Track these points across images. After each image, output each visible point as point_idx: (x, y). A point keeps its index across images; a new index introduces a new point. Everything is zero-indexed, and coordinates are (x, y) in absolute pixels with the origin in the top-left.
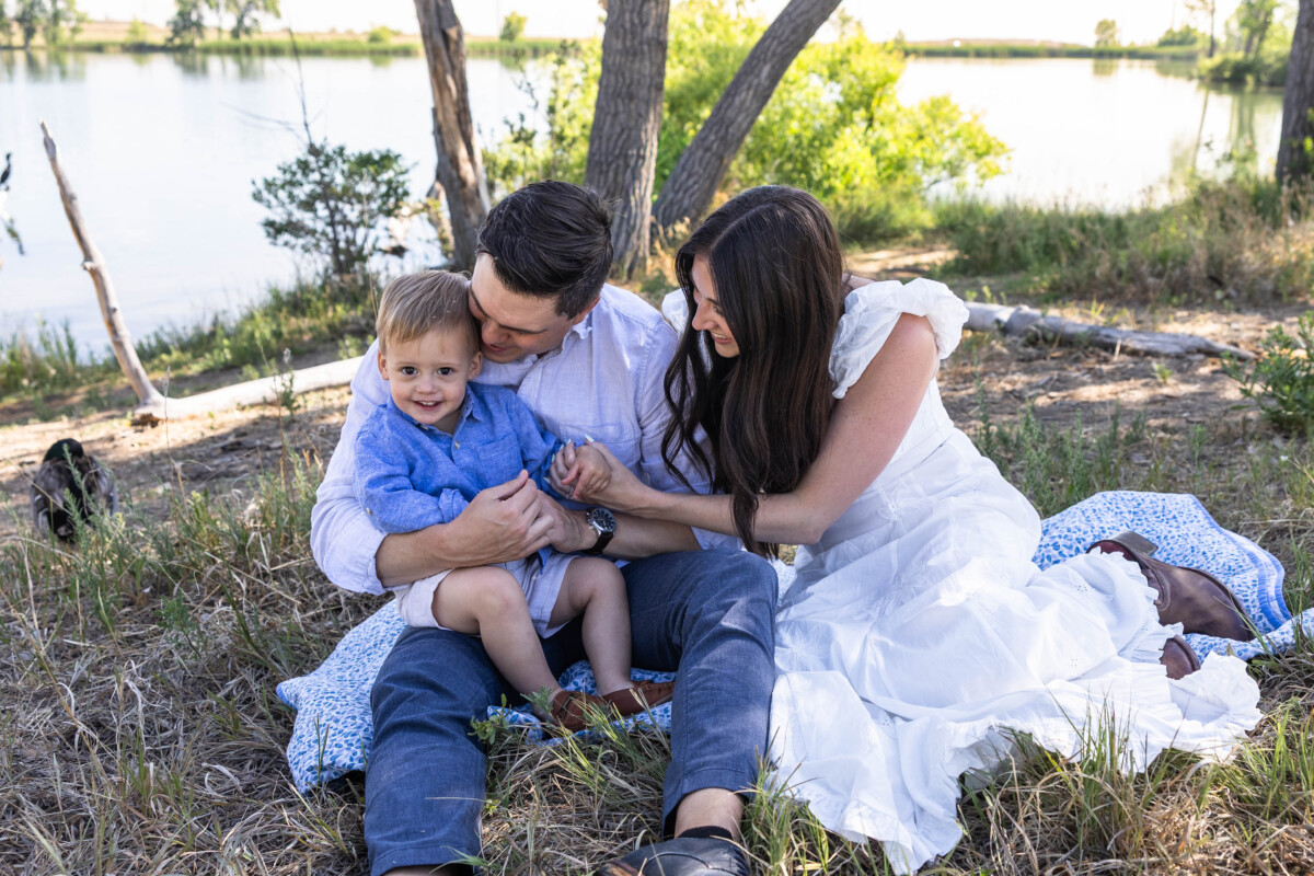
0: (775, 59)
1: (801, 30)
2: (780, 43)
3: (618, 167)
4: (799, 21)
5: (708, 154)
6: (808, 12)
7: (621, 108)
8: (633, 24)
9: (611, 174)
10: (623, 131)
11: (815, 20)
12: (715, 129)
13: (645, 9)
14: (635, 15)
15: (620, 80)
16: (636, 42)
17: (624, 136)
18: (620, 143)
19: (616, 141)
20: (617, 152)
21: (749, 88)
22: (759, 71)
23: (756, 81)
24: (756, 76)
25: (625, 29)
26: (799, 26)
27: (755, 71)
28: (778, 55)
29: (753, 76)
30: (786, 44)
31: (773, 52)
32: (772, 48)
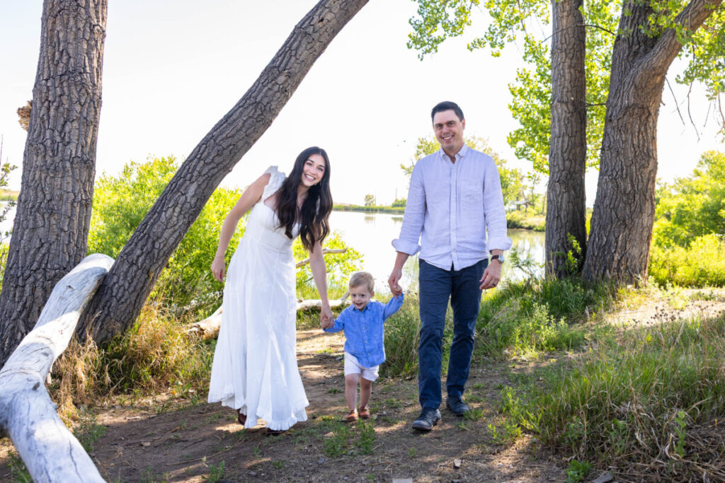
0: (201, 179)
1: (226, 152)
2: (206, 164)
3: (36, 280)
4: (224, 145)
5: (135, 268)
6: (232, 136)
7: (40, 223)
8: (53, 142)
9: (28, 289)
10: (42, 245)
11: (240, 144)
12: (140, 244)
13: (67, 129)
14: (56, 133)
15: (40, 194)
16: (57, 159)
17: (43, 250)
18: (38, 258)
19: (35, 254)
20: (35, 265)
21: (175, 206)
22: (185, 189)
23: (183, 198)
24: (183, 194)
25: (45, 147)
26: (224, 149)
27: (181, 190)
28: (205, 175)
29: (180, 194)
30: (213, 165)
31: (200, 172)
32: (198, 169)
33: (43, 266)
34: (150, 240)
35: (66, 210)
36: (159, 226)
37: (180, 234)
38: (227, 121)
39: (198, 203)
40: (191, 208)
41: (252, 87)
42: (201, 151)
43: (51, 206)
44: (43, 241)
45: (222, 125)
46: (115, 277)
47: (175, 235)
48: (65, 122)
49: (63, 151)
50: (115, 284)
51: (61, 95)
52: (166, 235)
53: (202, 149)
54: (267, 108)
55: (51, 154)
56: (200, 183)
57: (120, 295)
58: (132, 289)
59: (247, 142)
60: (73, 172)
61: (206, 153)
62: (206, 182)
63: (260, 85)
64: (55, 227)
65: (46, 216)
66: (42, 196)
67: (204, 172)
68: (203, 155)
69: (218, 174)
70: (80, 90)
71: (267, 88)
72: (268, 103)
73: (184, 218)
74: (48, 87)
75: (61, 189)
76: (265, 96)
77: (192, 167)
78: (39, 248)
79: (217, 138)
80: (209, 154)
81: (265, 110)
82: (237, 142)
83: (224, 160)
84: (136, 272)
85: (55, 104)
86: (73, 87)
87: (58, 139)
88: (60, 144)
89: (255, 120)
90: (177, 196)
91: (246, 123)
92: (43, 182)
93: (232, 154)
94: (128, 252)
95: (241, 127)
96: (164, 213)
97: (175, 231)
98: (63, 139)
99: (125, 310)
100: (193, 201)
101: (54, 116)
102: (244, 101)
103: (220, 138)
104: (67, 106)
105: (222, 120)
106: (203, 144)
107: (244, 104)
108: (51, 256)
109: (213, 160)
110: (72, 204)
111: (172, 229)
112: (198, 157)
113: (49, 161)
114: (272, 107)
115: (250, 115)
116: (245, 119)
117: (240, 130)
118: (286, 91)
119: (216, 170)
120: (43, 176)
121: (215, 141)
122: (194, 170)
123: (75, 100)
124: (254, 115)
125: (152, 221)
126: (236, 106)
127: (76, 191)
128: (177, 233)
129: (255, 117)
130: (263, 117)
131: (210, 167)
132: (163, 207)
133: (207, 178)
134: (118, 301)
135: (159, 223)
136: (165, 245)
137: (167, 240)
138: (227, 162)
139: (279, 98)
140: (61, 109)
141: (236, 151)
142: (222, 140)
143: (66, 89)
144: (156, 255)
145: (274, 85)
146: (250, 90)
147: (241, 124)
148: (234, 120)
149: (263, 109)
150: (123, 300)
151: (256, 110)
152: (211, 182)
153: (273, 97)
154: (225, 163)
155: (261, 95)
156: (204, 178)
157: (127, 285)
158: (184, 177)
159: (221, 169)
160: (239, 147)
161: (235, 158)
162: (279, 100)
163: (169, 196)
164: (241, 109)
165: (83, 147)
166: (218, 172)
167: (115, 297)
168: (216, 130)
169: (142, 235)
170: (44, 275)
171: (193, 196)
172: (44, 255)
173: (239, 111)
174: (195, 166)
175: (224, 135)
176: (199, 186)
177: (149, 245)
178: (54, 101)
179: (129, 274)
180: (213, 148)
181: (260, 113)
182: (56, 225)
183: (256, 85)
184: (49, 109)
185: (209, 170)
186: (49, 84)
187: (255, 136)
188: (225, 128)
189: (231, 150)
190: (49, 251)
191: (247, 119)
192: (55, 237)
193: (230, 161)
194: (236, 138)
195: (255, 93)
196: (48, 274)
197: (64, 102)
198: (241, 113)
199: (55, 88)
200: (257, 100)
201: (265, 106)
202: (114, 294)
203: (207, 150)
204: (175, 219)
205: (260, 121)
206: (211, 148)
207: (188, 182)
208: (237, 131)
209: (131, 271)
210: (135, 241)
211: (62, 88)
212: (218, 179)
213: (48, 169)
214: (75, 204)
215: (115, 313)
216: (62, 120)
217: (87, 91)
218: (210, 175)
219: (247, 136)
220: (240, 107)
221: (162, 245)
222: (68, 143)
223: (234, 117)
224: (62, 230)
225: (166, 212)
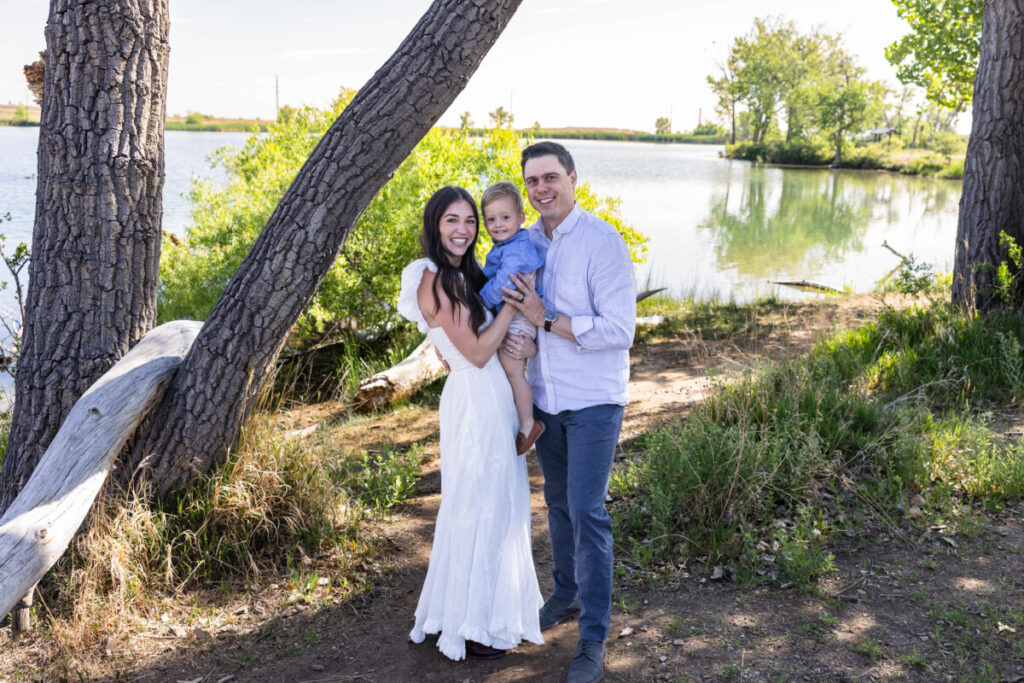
0: (333, 198)
1: (379, 145)
2: (341, 169)
3: (62, 378)
4: (374, 132)
5: (220, 362)
6: (389, 114)
7: (64, 278)
8: (77, 130)
9: (49, 393)
10: (69, 316)
11: (404, 129)
12: (228, 322)
13: (100, 104)
14: (82, 114)
15: (61, 224)
16: (86, 162)
17: (71, 326)
18: (63, 340)
19: (59, 332)
20: (59, 353)
21: (287, 249)
22: (304, 218)
23: (300, 234)
24: (300, 228)
25: (65, 140)
26: (374, 139)
27: (298, 219)
28: (339, 189)
29: (294, 226)
30: (354, 171)
31: (330, 186)
32: (326, 179)
33: (73, 353)
34: (246, 312)
35: (107, 254)
36: (260, 286)
37: (300, 299)
38: (379, 83)
39: (331, 242)
40: (317, 250)
41: (428, 13)
42: (332, 144)
43: (80, 248)
44: (70, 310)
45: (370, 92)
46: (190, 377)
47: (290, 303)
48: (97, 92)
49: (97, 146)
50: (189, 388)
51: (86, 42)
52: (273, 302)
53: (334, 140)
54: (455, 56)
55: (74, 153)
56: (331, 206)
57: (198, 408)
58: (218, 398)
59: (417, 124)
60: (115, 185)
61: (340, 148)
62: (342, 203)
63: (442, 8)
64: (89, 284)
65: (73, 265)
66: (65, 230)
67: (338, 185)
68: (336, 153)
69: (365, 187)
70: (121, 29)
71: (454, 14)
72: (456, 45)
73: (306, 269)
74: (64, 27)
75: (95, 215)
76: (451, 31)
77: (316, 174)
78: (64, 322)
79: (361, 116)
80: (346, 148)
81: (450, 59)
82: (398, 125)
83: (375, 161)
84: (224, 368)
85: (77, 58)
86: (107, 26)
87: (86, 124)
88: (90, 134)
89: (431, 80)
90: (290, 230)
91: (414, 88)
92: (64, 202)
93: (391, 148)
94: (210, 333)
95: (405, 96)
96: (268, 262)
97: (289, 295)
98: (94, 123)
99: (209, 434)
100: (320, 240)
101: (78, 82)
102: (410, 44)
103: (366, 118)
104: (97, 62)
105: (370, 82)
106: (337, 130)
107: (411, 48)
108: (85, 334)
109: (353, 161)
110: (118, 241)
111: (284, 292)
112: (328, 154)
113: (72, 166)
114: (464, 54)
115: (421, 71)
116: (412, 78)
117: (404, 100)
118: (492, 19)
119: (361, 179)
120: (65, 192)
121: (357, 123)
122: (319, 180)
123: (112, 50)
124: (429, 69)
125: (248, 276)
126: (397, 52)
127: (125, 218)
128: (294, 298)
129: (432, 74)
130: (446, 74)
131: (349, 174)
132: (266, 252)
133: (343, 196)
134: (197, 418)
135: (260, 281)
136: (272, 320)
137: (276, 311)
138: (382, 163)
139: (477, 34)
140: (88, 67)
141: (397, 142)
142: (370, 121)
143: (94, 29)
144: (258, 340)
145: (467, 8)
146: (423, 20)
147: (404, 89)
148: (393, 82)
149: (446, 57)
150: (204, 417)
151: (433, 60)
152: (352, 202)
153: (465, 32)
154: (376, 166)
155: (444, 29)
156: (338, 195)
157: (209, 392)
158: (303, 194)
159: (370, 178)
160: (403, 133)
161: (397, 154)
162: (479, 38)
163: (276, 230)
164: (404, 59)
165: (132, 136)
166: (364, 183)
167: (191, 411)
168: (359, 102)
169: (232, 301)
170: (75, 369)
171: (319, 231)
172: (73, 334)
173: (401, 63)
174: (322, 174)
175: (374, 112)
176: (330, 210)
177: (245, 320)
178: (75, 54)
179: (212, 373)
180: (354, 138)
181: (442, 66)
182: (92, 280)
183: (435, 9)
184: (67, 68)
185: (347, 181)
186: (66, 21)
187: (435, 110)
188: (375, 97)
189: (388, 140)
190: (81, 325)
191: (417, 80)
192: (90, 301)
193: (388, 160)
194: (396, 116)
195: (431, 26)
196: (82, 367)
197: (93, 54)
198: (405, 66)
199: (77, 28)
200: (435, 41)
201: (450, 52)
202: (188, 407)
203: (342, 142)
204: (287, 273)
205: (440, 83)
206: (350, 138)
207: (309, 204)
208: (398, 104)
209: (214, 368)
210: (221, 312)
211: (87, 27)
212: (366, 196)
213: (72, 181)
214: (123, 241)
215: (192, 441)
216: (90, 90)
217: (133, 31)
218: (349, 188)
219: (416, 111)
220: (403, 55)
221: (267, 321)
222: (105, 131)
223: (393, 75)
224: (102, 288)
225: (271, 260)
